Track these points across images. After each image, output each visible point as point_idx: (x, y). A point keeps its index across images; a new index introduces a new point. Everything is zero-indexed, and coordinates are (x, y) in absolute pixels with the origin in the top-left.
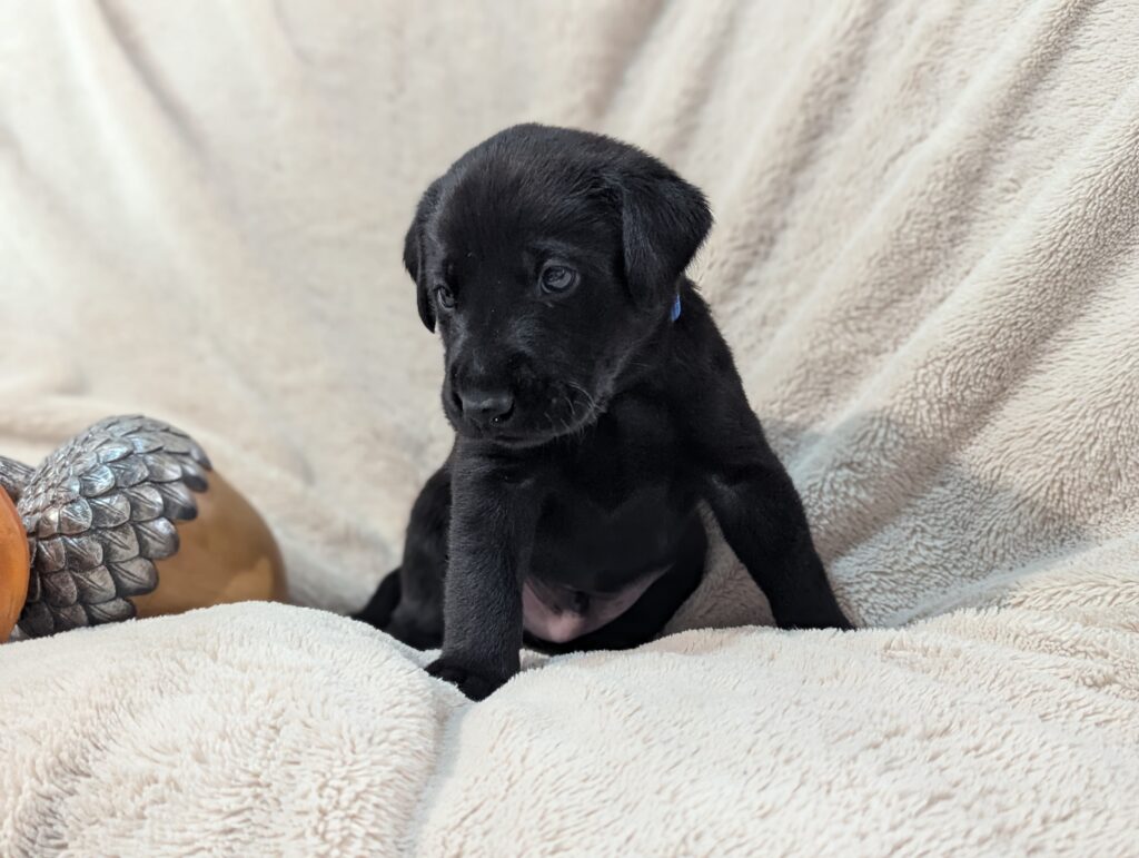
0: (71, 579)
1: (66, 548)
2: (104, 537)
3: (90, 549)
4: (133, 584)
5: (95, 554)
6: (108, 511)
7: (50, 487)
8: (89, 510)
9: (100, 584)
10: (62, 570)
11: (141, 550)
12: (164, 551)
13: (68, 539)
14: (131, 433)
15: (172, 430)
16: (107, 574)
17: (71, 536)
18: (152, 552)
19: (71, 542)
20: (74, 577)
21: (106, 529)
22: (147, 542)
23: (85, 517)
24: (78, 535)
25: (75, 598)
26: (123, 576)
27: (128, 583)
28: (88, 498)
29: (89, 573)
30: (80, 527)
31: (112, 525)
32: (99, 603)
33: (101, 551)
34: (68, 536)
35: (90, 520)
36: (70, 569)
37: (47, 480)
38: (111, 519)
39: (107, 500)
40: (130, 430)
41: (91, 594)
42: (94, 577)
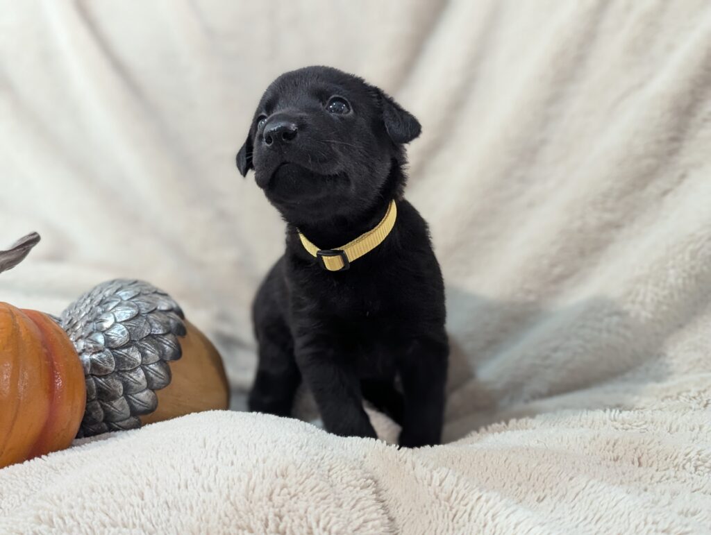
0: (99, 406)
1: (97, 385)
2: (123, 377)
3: (114, 386)
4: (142, 407)
5: (118, 389)
6: (126, 359)
7: (79, 338)
8: (112, 358)
9: (120, 409)
10: (94, 400)
11: (148, 384)
12: (163, 384)
13: (98, 379)
14: (133, 298)
15: (159, 291)
16: (125, 402)
17: (100, 377)
18: (155, 385)
19: (100, 380)
20: (102, 406)
21: (125, 371)
22: (152, 378)
23: (110, 363)
24: (105, 376)
25: (102, 418)
26: (135, 402)
27: (139, 407)
28: (111, 349)
29: (113, 402)
30: (107, 370)
31: (130, 369)
32: (118, 422)
33: (122, 387)
34: (96, 376)
35: (114, 366)
36: (98, 399)
37: (76, 332)
38: (129, 365)
39: (125, 351)
40: (133, 295)
41: (113, 416)
42: (116, 404)
